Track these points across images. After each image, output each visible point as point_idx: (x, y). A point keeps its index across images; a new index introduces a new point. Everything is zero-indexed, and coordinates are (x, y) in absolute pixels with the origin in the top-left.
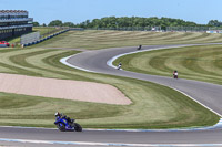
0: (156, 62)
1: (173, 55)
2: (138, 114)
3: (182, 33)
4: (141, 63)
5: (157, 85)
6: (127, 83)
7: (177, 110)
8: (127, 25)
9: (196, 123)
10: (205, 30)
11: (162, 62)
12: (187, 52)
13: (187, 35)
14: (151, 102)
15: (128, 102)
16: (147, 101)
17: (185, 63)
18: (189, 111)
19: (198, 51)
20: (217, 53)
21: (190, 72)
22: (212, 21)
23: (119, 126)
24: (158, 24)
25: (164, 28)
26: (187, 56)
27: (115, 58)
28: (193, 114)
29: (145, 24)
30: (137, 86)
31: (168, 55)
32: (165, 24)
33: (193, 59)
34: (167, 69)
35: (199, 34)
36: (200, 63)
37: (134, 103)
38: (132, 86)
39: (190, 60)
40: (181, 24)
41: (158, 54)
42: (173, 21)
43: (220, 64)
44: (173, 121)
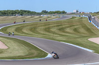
0: (18, 30)
1: (26, 26)
2: (11, 53)
3: (30, 17)
4: (12, 30)
5: (19, 40)
6: (6, 39)
7: (28, 51)
8: (5, 14)
9: (37, 57)
10: (40, 15)
11: (21, 30)
12: (32, 25)
15: (7, 48)
16: (15, 47)
17: (31, 30)
18: (34, 51)
19: (37, 24)
20: (46, 25)
21: (34, 34)
22: (43, 11)
24: (19, 13)
25: (22, 15)
28: (35, 52)
29: (13, 13)
30: (10, 41)
31: (24, 26)
32: (22, 13)
33: (35, 28)
34: (23, 33)
35: (38, 17)
36: (38, 30)
37: (9, 48)
38: (8, 40)
39: (33, 29)
40: (29, 13)
41: (19, 26)
42: (25, 11)
43: (48, 30)
44: (27, 55)
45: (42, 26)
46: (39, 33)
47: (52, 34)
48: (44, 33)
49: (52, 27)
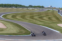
0: (14, 16)
2: (8, 31)
3: (21, 9)
4: (10, 17)
5: (14, 23)
6: (5, 22)
7: (19, 30)
8: (6, 6)
10: (28, 8)
12: (22, 14)
13: (23, 9)
14: (12, 28)
15: (6, 27)
17: (22, 17)
18: (23, 30)
19: (25, 14)
20: (31, 14)
22: (30, 5)
23: (3, 34)
24: (14, 6)
25: (16, 7)
26: (22, 15)
27: (2, 15)
28: (24, 31)
29: (11, 6)
30: (8, 23)
31: (17, 15)
32: (16, 6)
33: (24, 16)
34: (17, 19)
35: (26, 9)
36: (26, 17)
37: (7, 28)
38: (7, 23)
39: (23, 16)
40: (21, 6)
41: (14, 14)
42: (19, 5)
43: (32, 17)
44: (18, 33)
45: (29, 15)
46: (27, 19)
47: (35, 20)
48: (30, 19)
49: (35, 16)
